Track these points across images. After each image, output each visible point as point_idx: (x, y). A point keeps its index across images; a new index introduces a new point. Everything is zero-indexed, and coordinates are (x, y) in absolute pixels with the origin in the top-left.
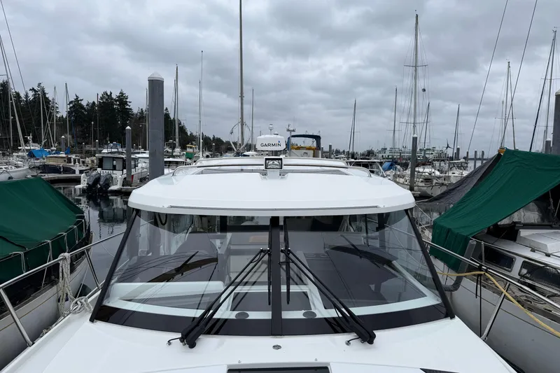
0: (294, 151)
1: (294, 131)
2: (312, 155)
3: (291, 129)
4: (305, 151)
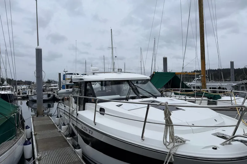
1: (67, 72)
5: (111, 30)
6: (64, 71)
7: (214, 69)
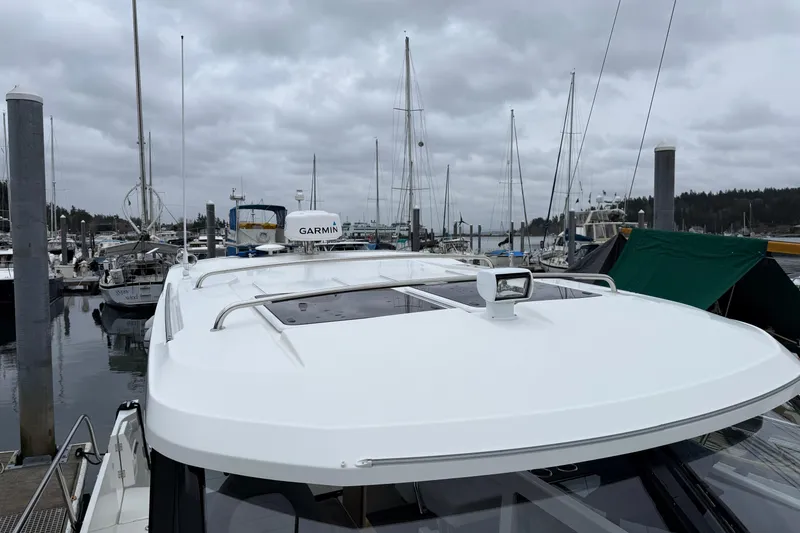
0: (244, 230)
1: (242, 199)
2: (274, 237)
3: (238, 195)
4: (262, 231)
5: (407, 39)
6: (233, 198)
7: (754, 189)
